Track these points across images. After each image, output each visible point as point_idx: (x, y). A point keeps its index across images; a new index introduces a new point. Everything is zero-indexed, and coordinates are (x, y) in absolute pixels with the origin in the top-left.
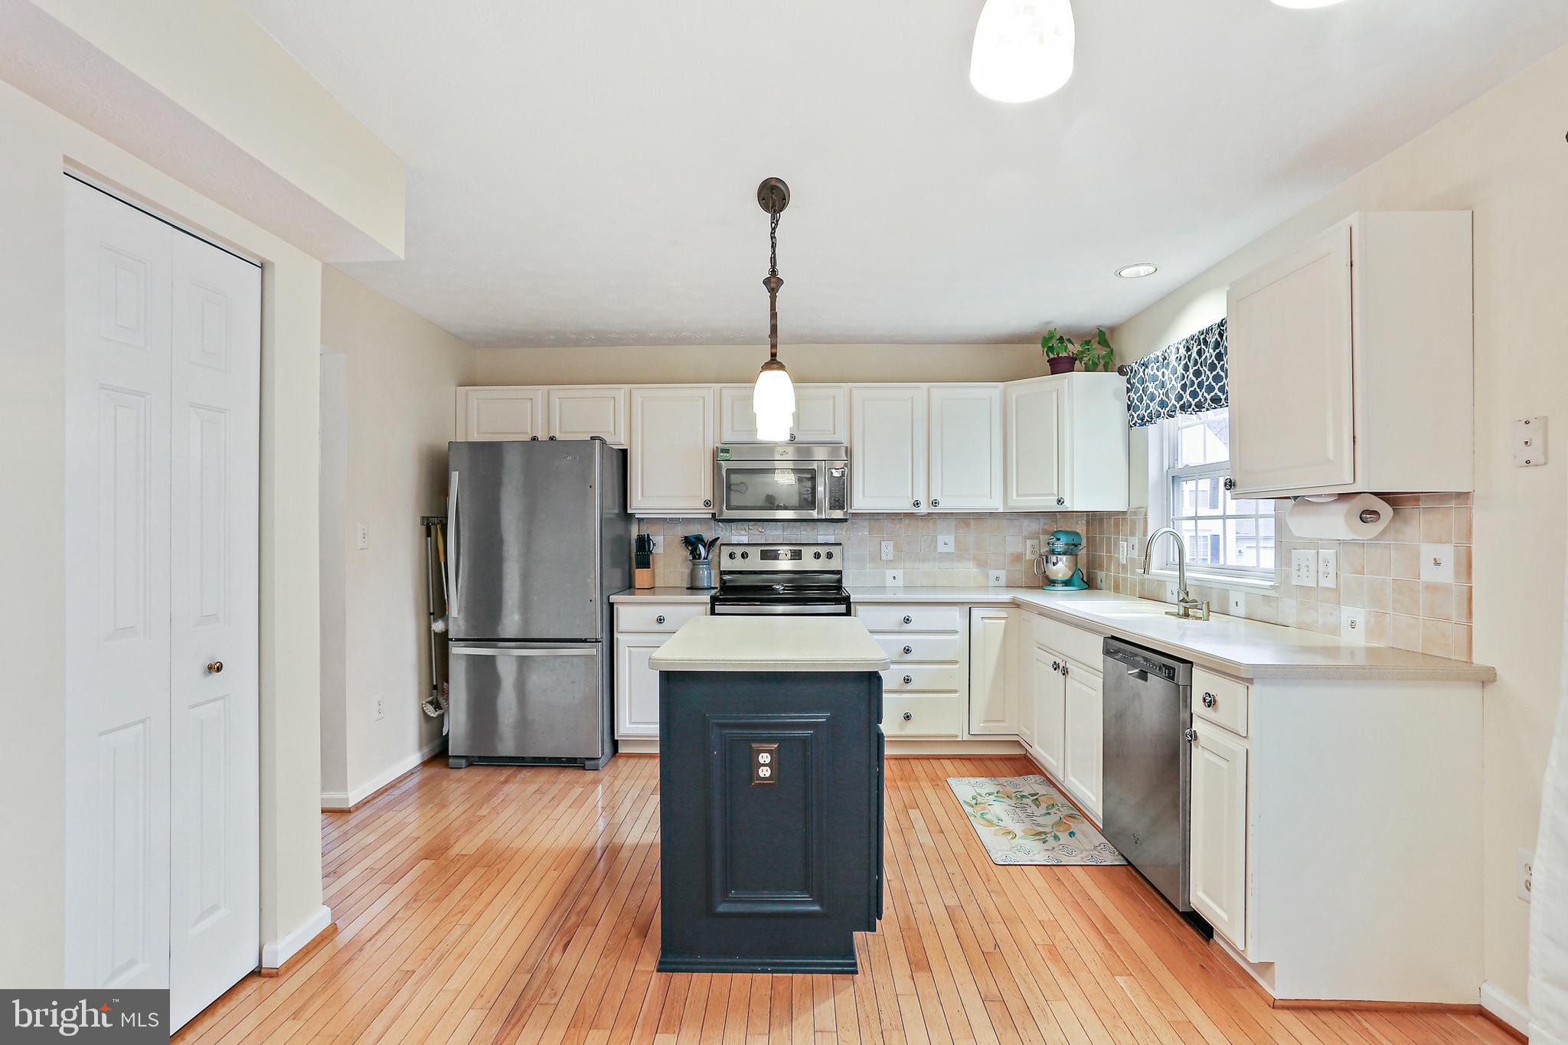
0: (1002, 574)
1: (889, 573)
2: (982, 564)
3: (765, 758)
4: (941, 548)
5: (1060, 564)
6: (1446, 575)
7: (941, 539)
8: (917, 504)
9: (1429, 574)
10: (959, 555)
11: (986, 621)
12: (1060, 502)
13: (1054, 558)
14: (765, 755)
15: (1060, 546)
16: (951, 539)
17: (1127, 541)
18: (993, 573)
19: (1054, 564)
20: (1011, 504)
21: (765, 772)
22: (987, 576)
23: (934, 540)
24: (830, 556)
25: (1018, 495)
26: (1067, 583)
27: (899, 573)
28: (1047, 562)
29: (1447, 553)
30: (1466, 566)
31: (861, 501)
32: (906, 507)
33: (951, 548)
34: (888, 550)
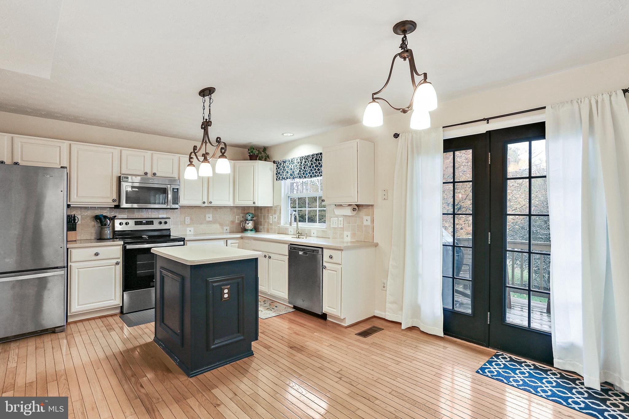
0: (228, 228)
1: (188, 229)
2: (221, 225)
3: (226, 291)
4: (208, 219)
5: (250, 224)
6: (369, 223)
7: (207, 216)
8: (204, 203)
9: (365, 223)
10: (214, 222)
11: (232, 244)
12: (254, 203)
13: (248, 222)
14: (226, 290)
15: (249, 218)
16: (211, 216)
17: (272, 216)
18: (225, 228)
19: (248, 224)
20: (236, 203)
21: (226, 296)
22: (223, 229)
23: (205, 216)
24: (166, 223)
25: (238, 200)
26: (251, 230)
27: (192, 229)
28: (245, 223)
29: (369, 218)
30: (373, 221)
31: (183, 201)
32: (199, 203)
33: (211, 219)
34: (188, 220)
